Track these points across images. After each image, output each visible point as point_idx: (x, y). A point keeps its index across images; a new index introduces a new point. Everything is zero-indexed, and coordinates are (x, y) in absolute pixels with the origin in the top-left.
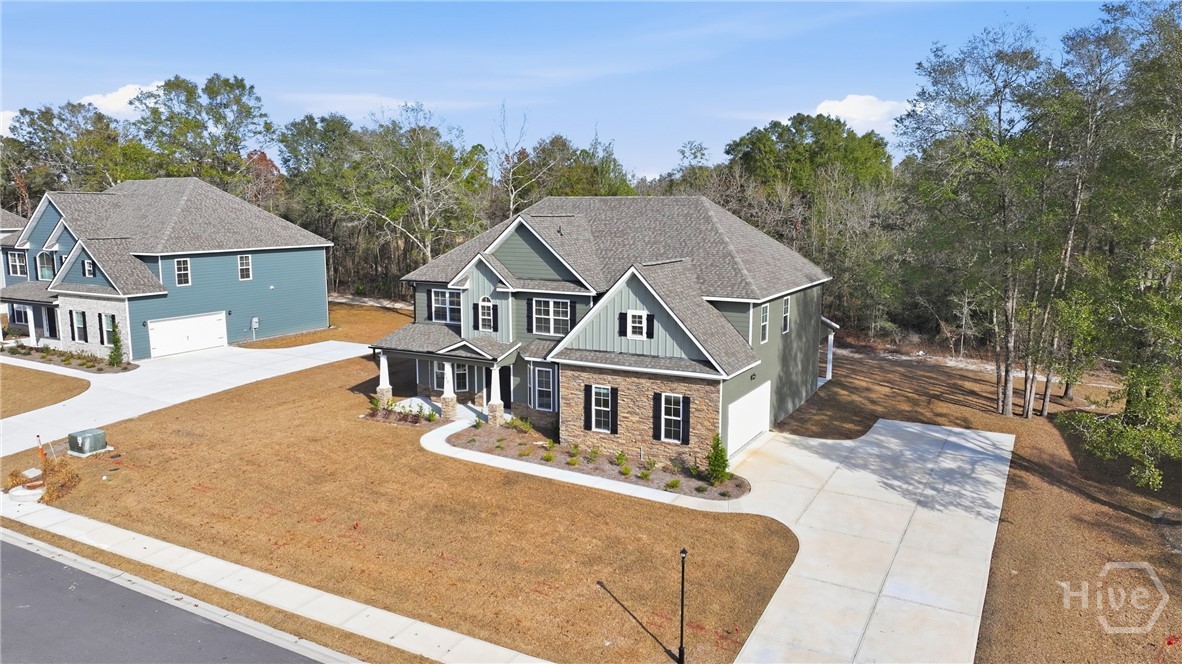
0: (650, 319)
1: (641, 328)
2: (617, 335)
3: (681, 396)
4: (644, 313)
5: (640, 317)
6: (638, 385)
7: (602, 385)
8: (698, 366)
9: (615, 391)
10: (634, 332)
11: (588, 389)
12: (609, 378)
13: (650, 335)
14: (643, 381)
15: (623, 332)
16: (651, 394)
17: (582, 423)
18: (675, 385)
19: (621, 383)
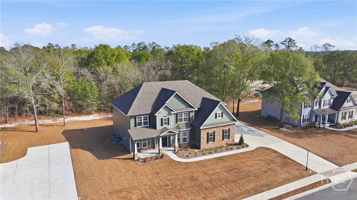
0: (222, 113)
1: (220, 116)
2: (215, 118)
3: (228, 129)
4: (221, 112)
5: (220, 113)
6: (219, 129)
7: (211, 131)
8: (233, 121)
9: (214, 132)
10: (218, 117)
11: (208, 133)
12: (213, 129)
13: (222, 117)
14: (220, 128)
15: (216, 117)
16: (222, 130)
17: (206, 142)
18: (227, 127)
19: (215, 129)
